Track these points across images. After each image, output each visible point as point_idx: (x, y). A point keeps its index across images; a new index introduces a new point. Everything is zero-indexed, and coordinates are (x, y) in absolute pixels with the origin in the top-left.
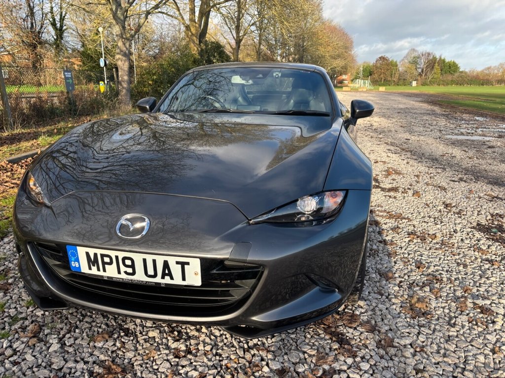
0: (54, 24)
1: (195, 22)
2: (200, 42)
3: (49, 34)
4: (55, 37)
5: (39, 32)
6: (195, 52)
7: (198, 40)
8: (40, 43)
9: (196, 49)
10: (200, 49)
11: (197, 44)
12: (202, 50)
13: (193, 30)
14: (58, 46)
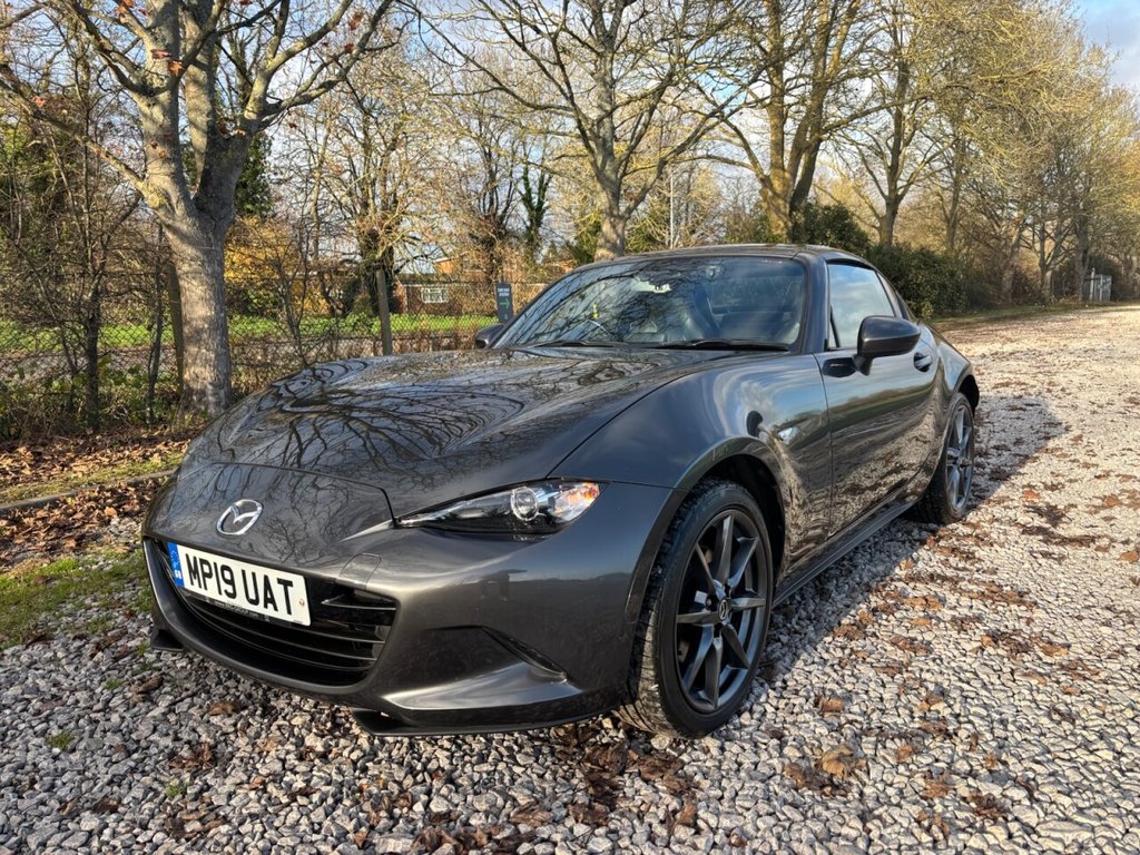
0: (527, 200)
1: (783, 169)
2: (793, 208)
3: (519, 219)
4: (528, 223)
5: (502, 218)
6: (779, 232)
7: (788, 206)
8: (500, 236)
9: (782, 225)
10: (790, 224)
11: (784, 214)
12: (796, 225)
13: (777, 184)
14: (532, 239)
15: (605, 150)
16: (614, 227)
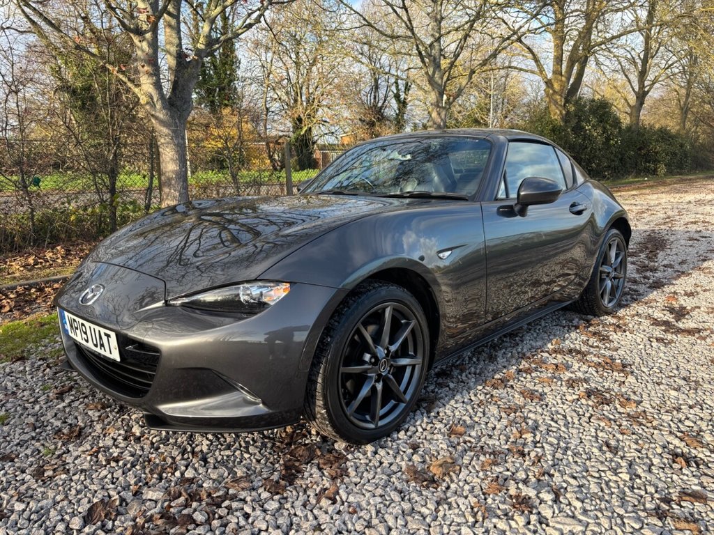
0: (397, 96)
1: (561, 75)
2: (567, 101)
3: (392, 109)
4: (397, 112)
5: (381, 108)
6: (556, 117)
7: (563, 100)
8: (379, 120)
9: (558, 112)
10: (564, 112)
11: (561, 105)
12: (568, 112)
13: (556, 86)
14: (399, 122)
15: (435, 64)
16: (439, 114)
